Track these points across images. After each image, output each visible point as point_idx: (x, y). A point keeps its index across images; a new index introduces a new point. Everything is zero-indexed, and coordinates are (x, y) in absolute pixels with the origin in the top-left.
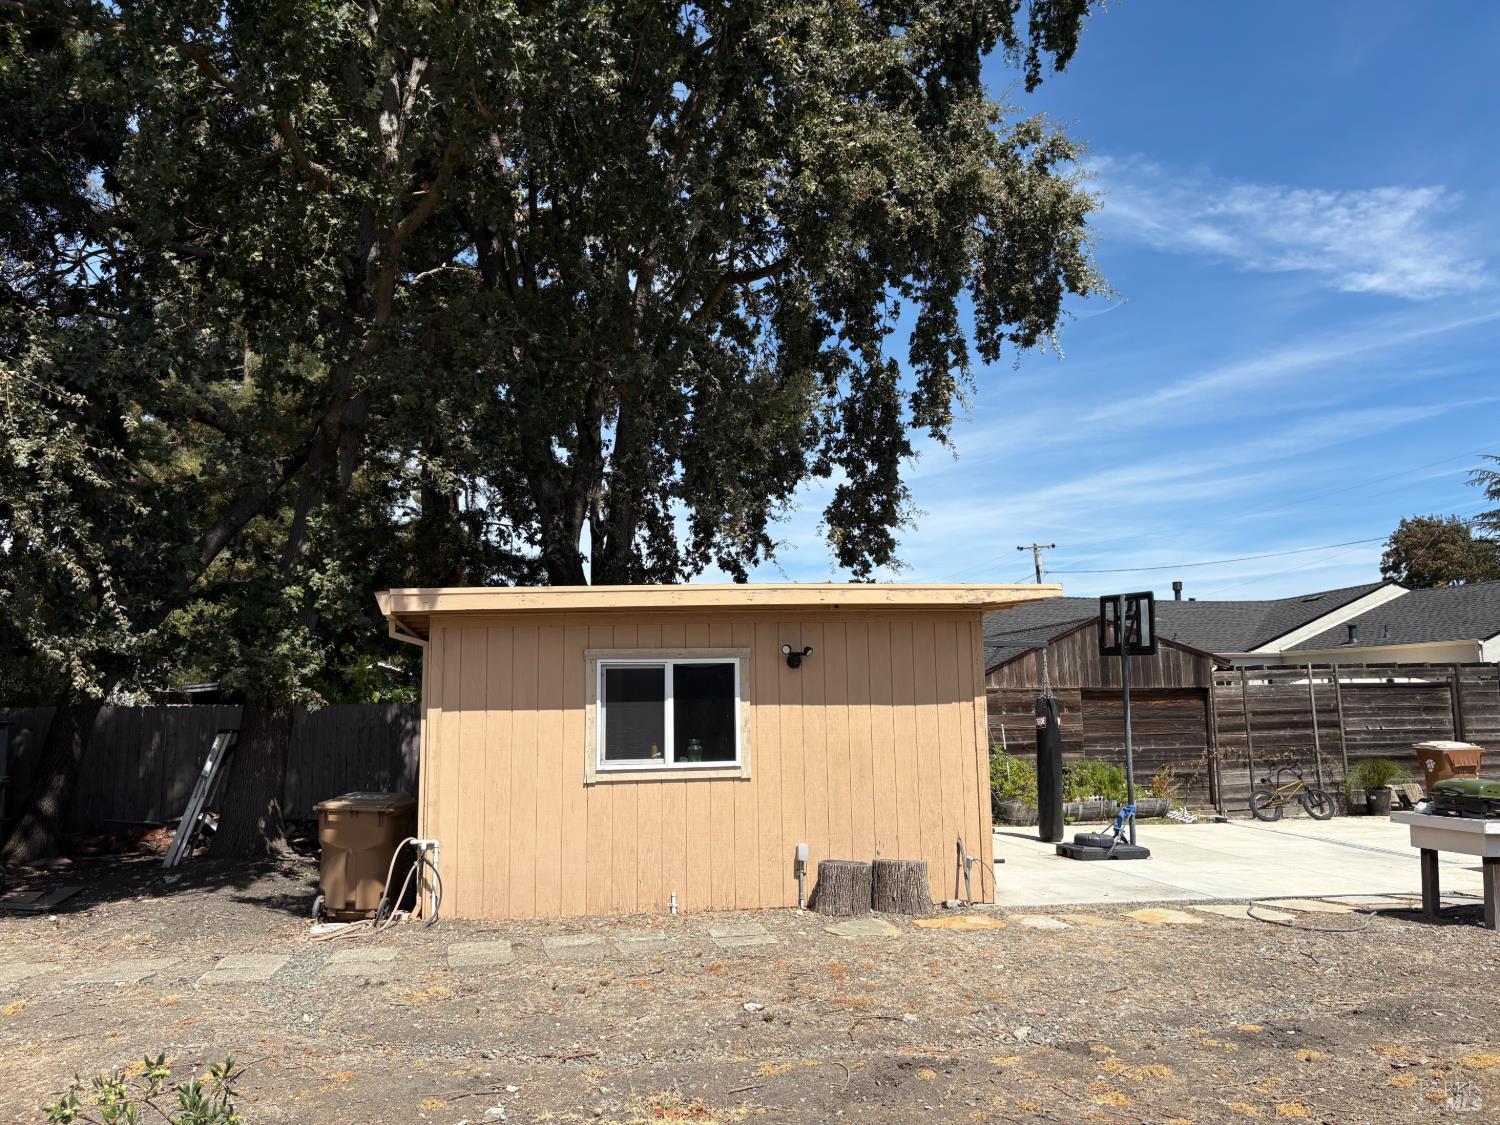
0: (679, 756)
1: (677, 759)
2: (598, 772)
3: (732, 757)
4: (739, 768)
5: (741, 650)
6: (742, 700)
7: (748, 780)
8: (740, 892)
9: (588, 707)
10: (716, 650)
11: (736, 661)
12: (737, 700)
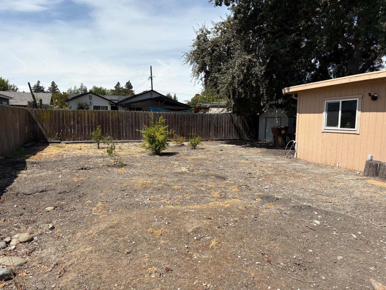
0: (342, 126)
1: (341, 127)
2: (325, 129)
3: (354, 128)
4: (356, 131)
5: (360, 96)
6: (358, 111)
7: (359, 134)
8: (354, 165)
9: (323, 113)
10: (353, 96)
11: (358, 99)
12: (357, 111)
